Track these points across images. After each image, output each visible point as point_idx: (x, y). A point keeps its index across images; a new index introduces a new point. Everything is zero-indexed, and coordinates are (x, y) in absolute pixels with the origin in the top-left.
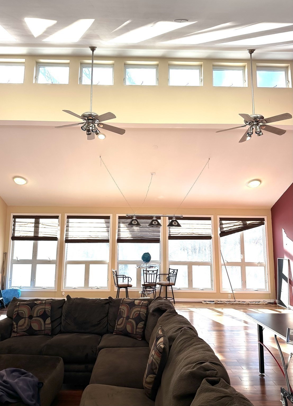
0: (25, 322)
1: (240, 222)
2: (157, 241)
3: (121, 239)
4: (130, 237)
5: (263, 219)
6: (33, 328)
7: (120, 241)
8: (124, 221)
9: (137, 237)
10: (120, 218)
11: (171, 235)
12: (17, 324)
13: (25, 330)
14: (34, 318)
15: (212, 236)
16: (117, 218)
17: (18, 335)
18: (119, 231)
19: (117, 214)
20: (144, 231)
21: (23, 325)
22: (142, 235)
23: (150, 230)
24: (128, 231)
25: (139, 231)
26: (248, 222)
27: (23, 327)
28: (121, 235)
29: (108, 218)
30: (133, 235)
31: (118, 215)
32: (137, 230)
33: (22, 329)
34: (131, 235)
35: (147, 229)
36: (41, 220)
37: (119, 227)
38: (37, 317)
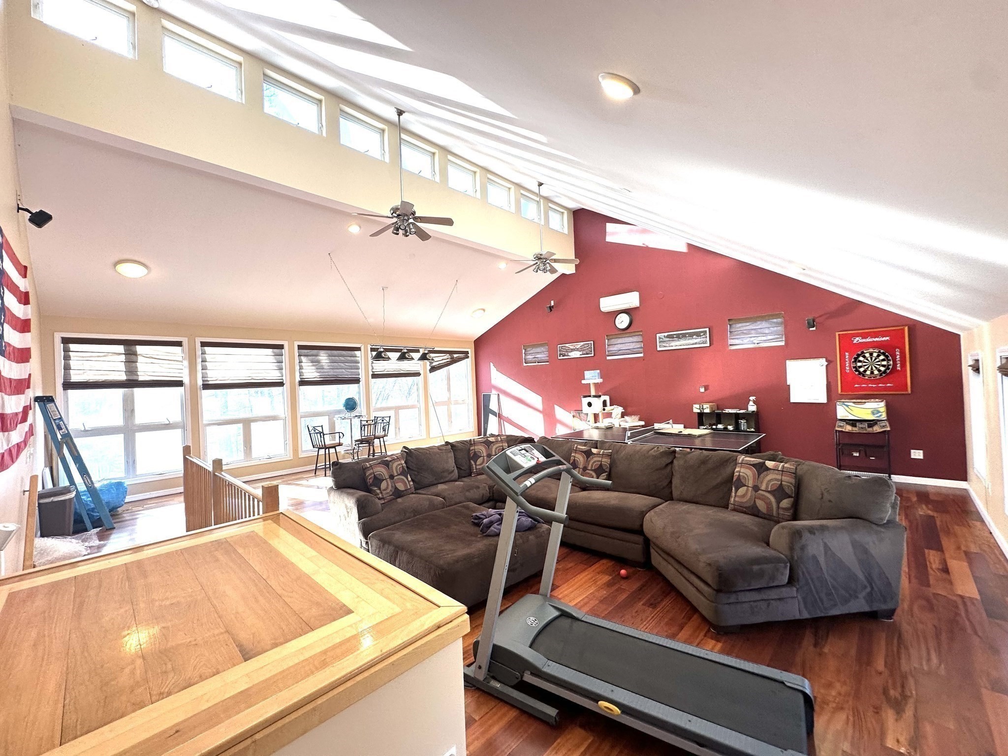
0: (388, 485)
1: (448, 356)
2: (357, 381)
3: (306, 380)
4: (318, 377)
5: (467, 353)
6: (400, 489)
7: (303, 383)
8: (307, 352)
9: (328, 376)
10: (300, 347)
11: (375, 373)
12: (380, 489)
13: (391, 493)
14: (395, 478)
15: (422, 372)
16: (296, 348)
17: (386, 501)
18: (301, 368)
19: (295, 342)
20: (339, 367)
21: (387, 488)
22: (335, 374)
23: (346, 365)
24: (314, 368)
25: (331, 367)
26: (455, 356)
27: (388, 491)
28: (305, 374)
29: (281, 347)
30: (321, 374)
31: (297, 344)
32: (328, 366)
33: (388, 493)
34: (318, 374)
35: (342, 364)
36: (140, 349)
37: (300, 362)
38: (398, 475)
